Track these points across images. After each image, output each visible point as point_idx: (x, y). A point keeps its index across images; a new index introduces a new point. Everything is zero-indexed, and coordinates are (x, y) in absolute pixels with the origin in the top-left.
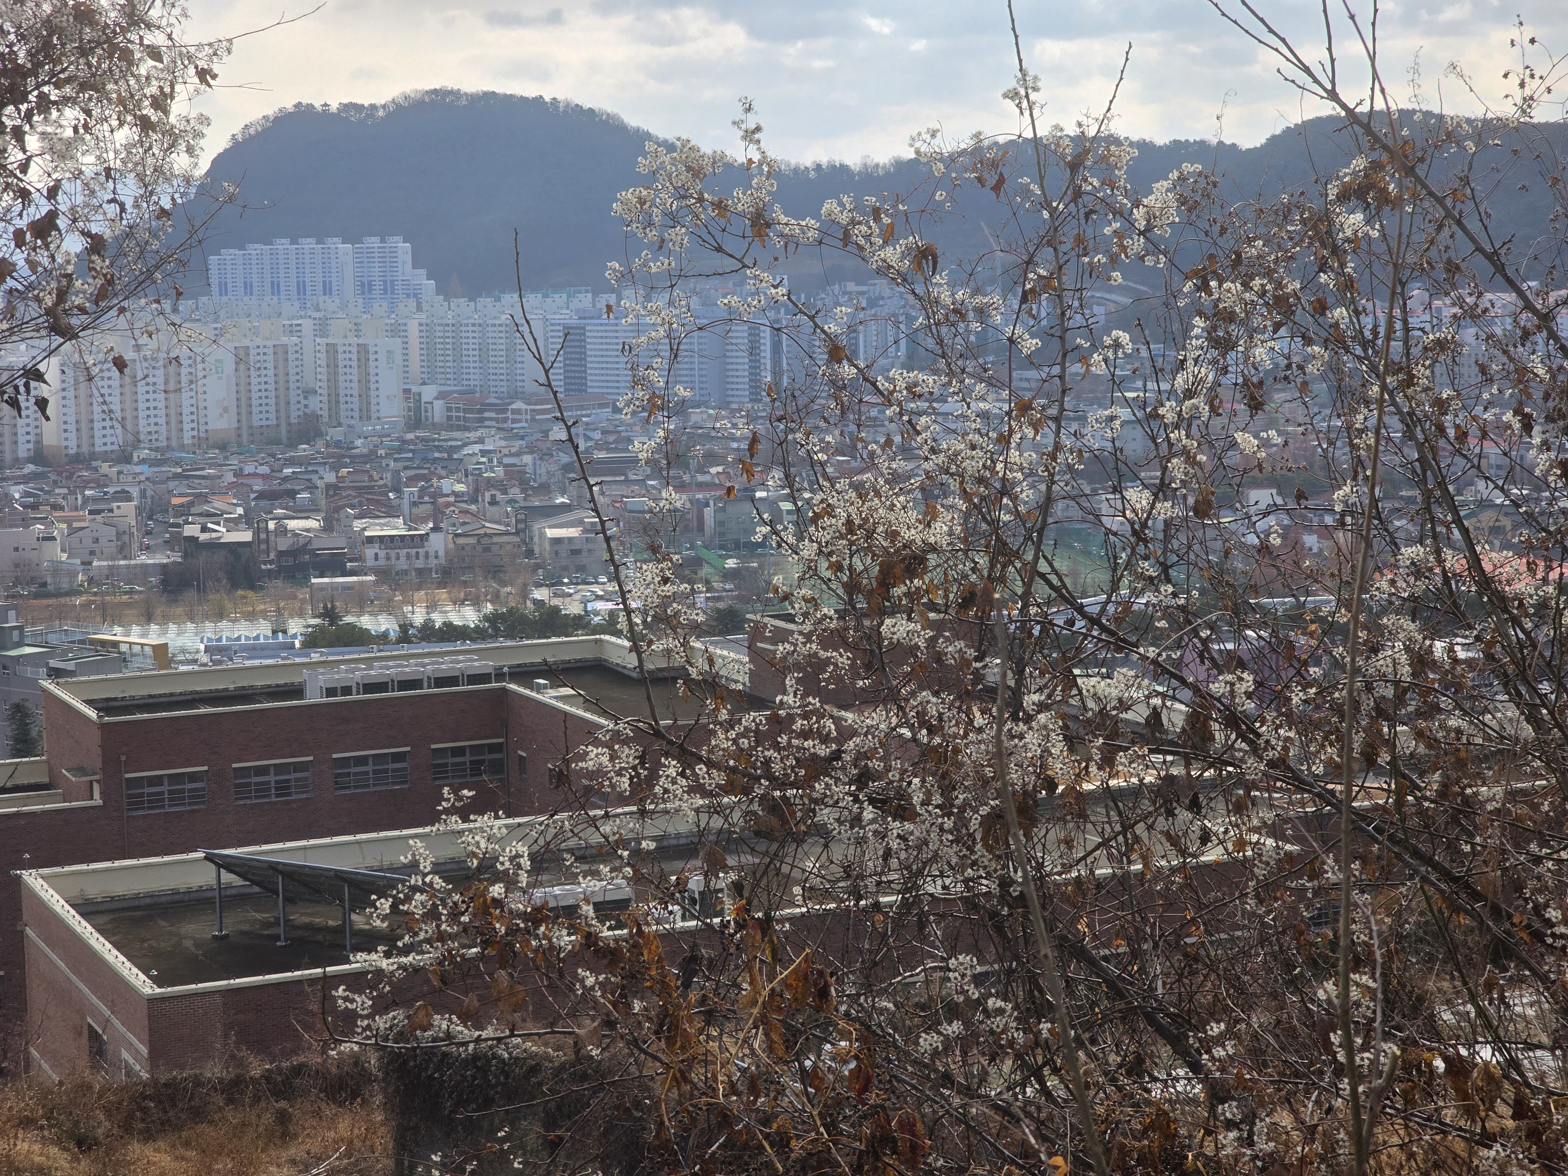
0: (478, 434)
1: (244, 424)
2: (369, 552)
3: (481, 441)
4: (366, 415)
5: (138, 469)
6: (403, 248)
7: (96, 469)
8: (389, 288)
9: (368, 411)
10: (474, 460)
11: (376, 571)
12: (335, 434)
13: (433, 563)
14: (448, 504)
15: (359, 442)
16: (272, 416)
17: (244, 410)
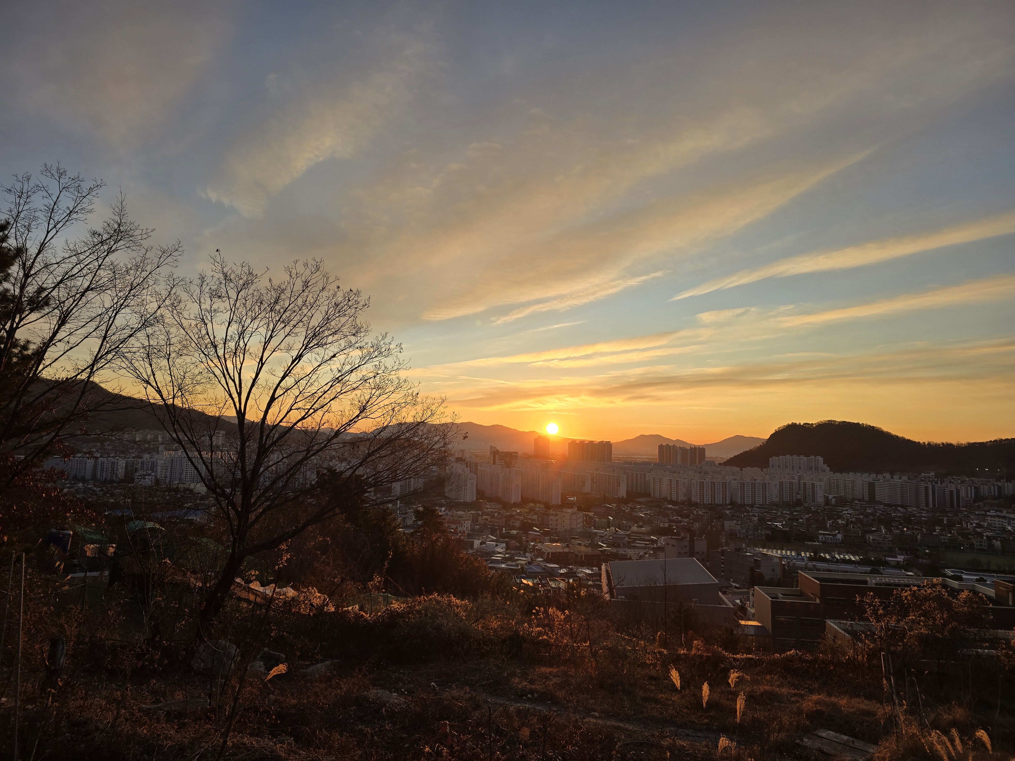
0: (846, 508)
1: (781, 500)
2: (820, 537)
3: (847, 510)
4: (813, 500)
5: (755, 509)
6: (821, 459)
7: (746, 508)
8: (817, 469)
9: (814, 500)
10: (846, 515)
11: (822, 542)
12: (806, 505)
13: (838, 541)
14: (841, 527)
15: (813, 508)
16: (789, 499)
17: (781, 497)
